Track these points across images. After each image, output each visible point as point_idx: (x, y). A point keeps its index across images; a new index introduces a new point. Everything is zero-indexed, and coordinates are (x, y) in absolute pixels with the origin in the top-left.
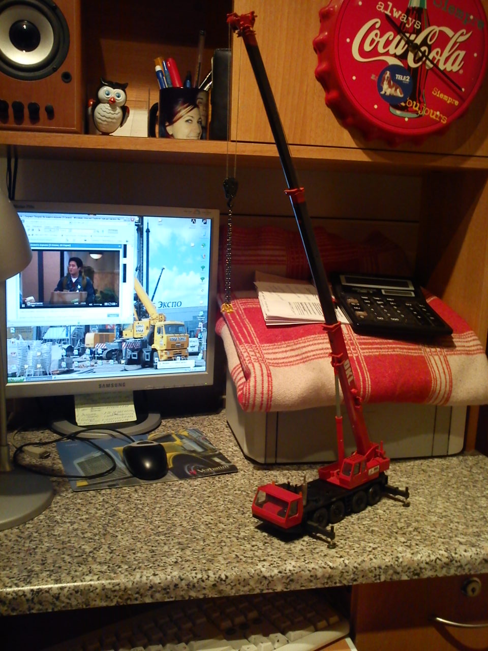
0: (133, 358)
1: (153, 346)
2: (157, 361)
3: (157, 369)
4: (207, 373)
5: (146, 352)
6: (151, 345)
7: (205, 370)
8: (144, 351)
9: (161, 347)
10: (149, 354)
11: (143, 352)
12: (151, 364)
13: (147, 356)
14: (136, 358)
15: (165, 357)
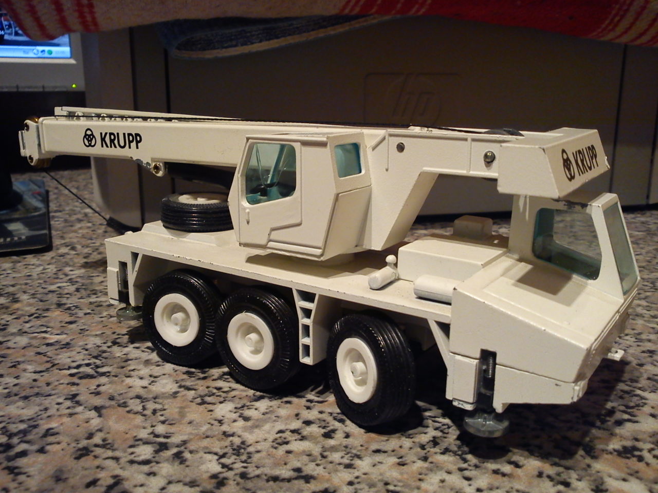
4: (73, 61)
7: (68, 55)
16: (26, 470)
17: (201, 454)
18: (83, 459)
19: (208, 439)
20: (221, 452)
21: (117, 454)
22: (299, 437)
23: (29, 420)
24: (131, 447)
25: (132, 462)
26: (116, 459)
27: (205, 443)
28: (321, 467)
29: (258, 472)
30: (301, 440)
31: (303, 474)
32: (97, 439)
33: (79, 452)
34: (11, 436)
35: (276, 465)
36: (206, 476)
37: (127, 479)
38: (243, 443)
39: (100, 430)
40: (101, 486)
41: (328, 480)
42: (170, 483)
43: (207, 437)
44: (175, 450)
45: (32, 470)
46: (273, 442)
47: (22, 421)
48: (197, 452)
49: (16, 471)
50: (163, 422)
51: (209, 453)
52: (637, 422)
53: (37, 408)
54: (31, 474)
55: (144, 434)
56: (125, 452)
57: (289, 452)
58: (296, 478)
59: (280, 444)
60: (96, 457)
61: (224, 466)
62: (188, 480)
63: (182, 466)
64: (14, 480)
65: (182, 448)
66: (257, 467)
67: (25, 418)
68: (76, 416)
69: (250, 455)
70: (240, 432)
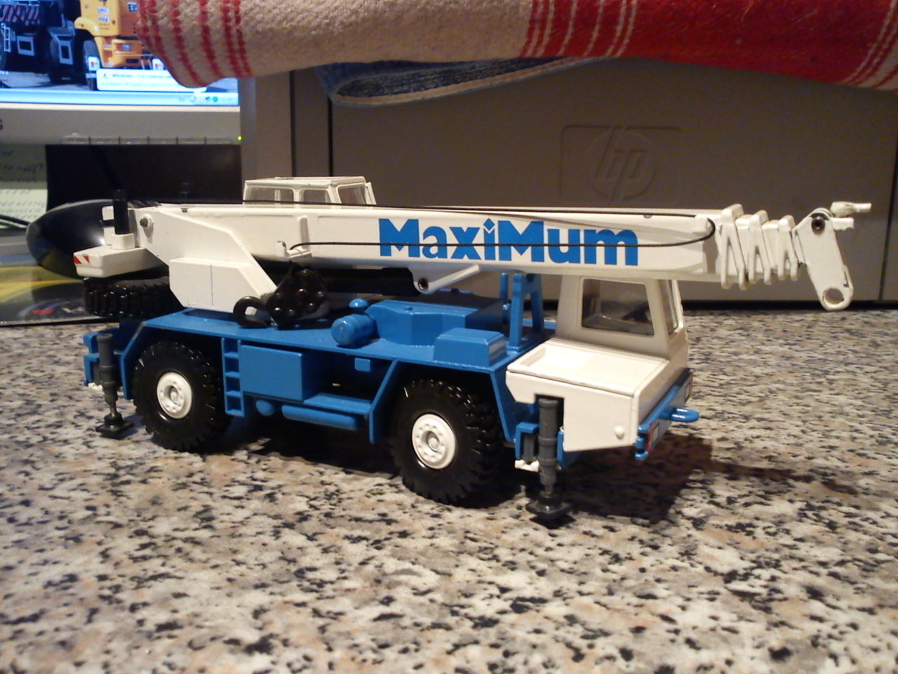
0: (22, 52)
1: (79, 23)
2: (96, 68)
3: (95, 89)
5: (61, 38)
6: (73, 20)
7: (236, 102)
8: (55, 37)
9: (103, 26)
10: (68, 44)
11: (50, 38)
12: (78, 76)
13: (65, 49)
14: (31, 53)
15: (117, 57)
16: (128, 494)
17: (294, 496)
18: (180, 491)
19: (304, 486)
20: (312, 496)
21: (212, 490)
22: (396, 490)
23: (137, 458)
24: (227, 486)
25: (224, 497)
26: (211, 494)
27: (301, 488)
28: (407, 515)
29: (343, 513)
30: (396, 492)
31: (387, 518)
32: (197, 478)
33: (178, 486)
34: (118, 469)
35: (364, 509)
36: (291, 512)
37: (216, 509)
38: (338, 491)
39: (201, 472)
40: (192, 511)
41: (410, 525)
42: (255, 514)
43: (304, 484)
44: (269, 492)
45: (132, 495)
46: (368, 492)
47: (130, 459)
48: (289, 494)
49: (119, 494)
50: (264, 470)
51: (301, 496)
52: (769, 505)
53: (147, 451)
54: (132, 497)
55: (242, 478)
56: (220, 489)
57: (380, 501)
58: (379, 521)
59: (374, 494)
60: (191, 490)
61: (311, 506)
62: (273, 514)
63: (272, 504)
64: (115, 500)
65: (276, 491)
66: (344, 510)
67: (134, 457)
68: (182, 459)
69: (340, 500)
70: (338, 482)
